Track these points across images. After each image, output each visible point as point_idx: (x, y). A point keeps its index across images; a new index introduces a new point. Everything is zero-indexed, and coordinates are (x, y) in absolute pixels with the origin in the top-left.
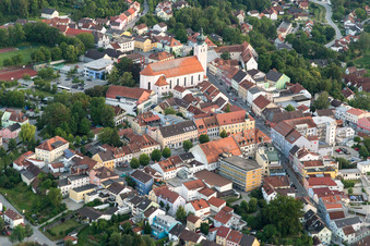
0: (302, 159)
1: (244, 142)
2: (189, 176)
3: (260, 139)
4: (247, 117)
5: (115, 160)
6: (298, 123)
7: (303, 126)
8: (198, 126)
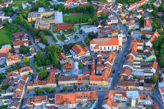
1: (81, 97)
2: (44, 108)
3: (91, 97)
4: (103, 80)
5: (32, 87)
6: (117, 93)
7: (119, 95)
8: (78, 78)
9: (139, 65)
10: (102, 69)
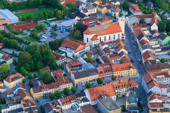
0: (151, 102)
1: (119, 86)
2: (77, 109)
3: (130, 85)
4: (131, 67)
5: (42, 93)
6: (158, 75)
7: (161, 76)
8: (99, 72)
9: (159, 48)
10: (119, 59)
